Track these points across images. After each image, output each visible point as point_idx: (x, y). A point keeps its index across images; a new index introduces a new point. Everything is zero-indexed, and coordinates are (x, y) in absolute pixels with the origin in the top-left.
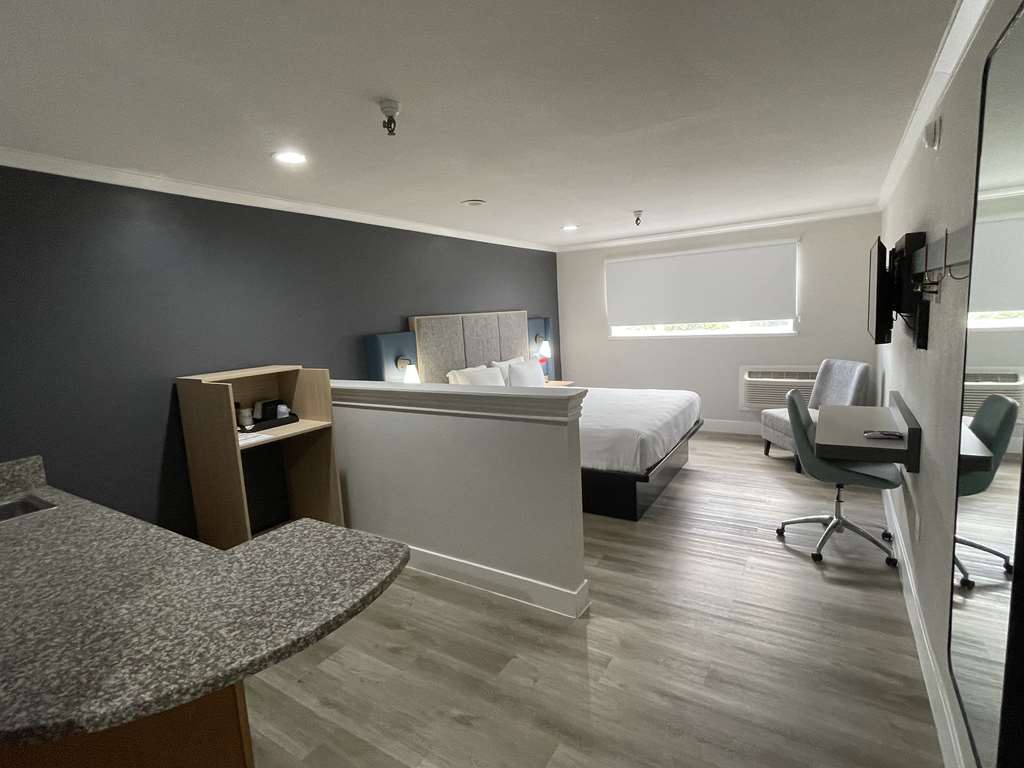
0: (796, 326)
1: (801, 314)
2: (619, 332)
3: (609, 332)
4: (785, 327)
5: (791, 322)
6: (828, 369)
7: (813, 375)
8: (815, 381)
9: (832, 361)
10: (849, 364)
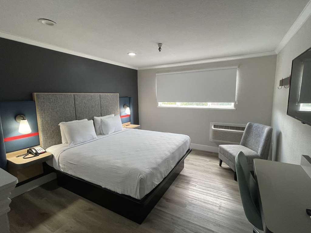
0: (235, 106)
1: (238, 100)
2: (161, 104)
3: (157, 104)
4: (231, 106)
5: (233, 104)
6: (250, 127)
7: (243, 129)
8: (244, 132)
9: (253, 124)
10: (261, 126)
